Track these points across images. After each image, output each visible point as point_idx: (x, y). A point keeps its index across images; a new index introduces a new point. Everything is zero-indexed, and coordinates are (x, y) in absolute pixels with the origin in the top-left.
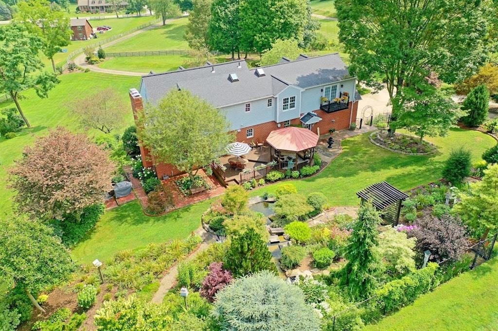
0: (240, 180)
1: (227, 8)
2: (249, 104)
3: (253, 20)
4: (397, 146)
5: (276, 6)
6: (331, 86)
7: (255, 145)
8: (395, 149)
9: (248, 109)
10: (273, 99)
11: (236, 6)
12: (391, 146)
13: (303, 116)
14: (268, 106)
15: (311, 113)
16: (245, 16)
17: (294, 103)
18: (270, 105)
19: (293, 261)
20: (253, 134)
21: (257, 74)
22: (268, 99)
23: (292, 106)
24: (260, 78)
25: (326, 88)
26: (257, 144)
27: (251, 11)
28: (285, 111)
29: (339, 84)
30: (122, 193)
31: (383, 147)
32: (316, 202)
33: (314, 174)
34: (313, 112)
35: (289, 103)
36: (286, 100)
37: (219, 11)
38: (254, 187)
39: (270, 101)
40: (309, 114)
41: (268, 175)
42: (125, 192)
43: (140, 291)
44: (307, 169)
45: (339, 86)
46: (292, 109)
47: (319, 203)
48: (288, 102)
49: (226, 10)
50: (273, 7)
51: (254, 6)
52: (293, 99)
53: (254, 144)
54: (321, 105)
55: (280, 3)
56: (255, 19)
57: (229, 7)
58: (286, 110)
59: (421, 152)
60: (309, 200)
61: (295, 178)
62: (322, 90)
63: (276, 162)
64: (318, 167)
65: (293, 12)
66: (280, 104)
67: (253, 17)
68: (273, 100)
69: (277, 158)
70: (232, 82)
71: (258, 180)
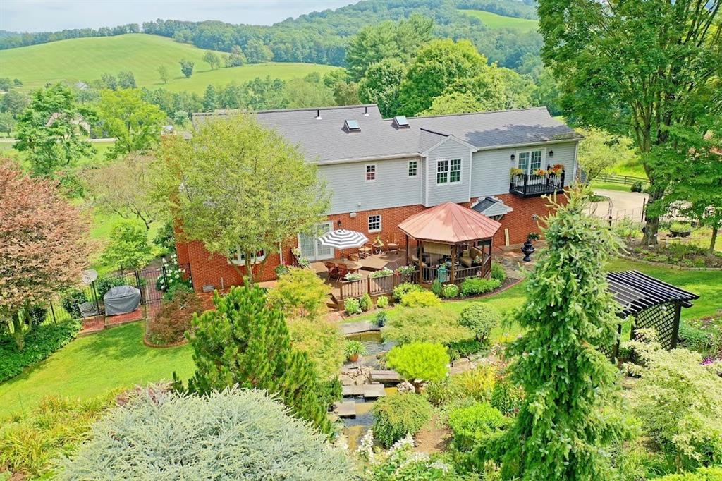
0: (339, 295)
1: (382, 91)
2: (373, 167)
3: (419, 104)
4: (664, 257)
5: (455, 84)
6: (530, 151)
7: (382, 245)
8: (659, 262)
9: (371, 176)
10: (418, 161)
11: (395, 88)
12: (649, 258)
13: (478, 202)
14: (410, 174)
15: (493, 197)
16: (407, 99)
17: (458, 173)
18: (412, 172)
19: (396, 427)
20: (380, 225)
21: (395, 125)
22: (409, 161)
23: (455, 177)
24: (400, 130)
25: (521, 154)
26: (385, 244)
27: (416, 91)
28: (441, 185)
29: (545, 148)
30: (119, 307)
31: (633, 259)
32: (476, 319)
33: (487, 292)
34: (496, 196)
35: (449, 171)
36: (442, 166)
37: (370, 95)
38: (365, 310)
39: (413, 165)
40: (487, 199)
41: (396, 289)
42: (125, 306)
43: (39, 476)
44: (474, 283)
45: (545, 152)
46: (453, 183)
47: (484, 323)
48: (447, 170)
49: (381, 94)
50: (450, 85)
51: (421, 85)
52: (456, 163)
53: (380, 242)
54: (511, 185)
55: (461, 80)
56: (422, 104)
57: (385, 90)
58: (443, 184)
59: (715, 267)
60: (462, 315)
61: (449, 298)
62: (513, 156)
63: (413, 267)
64: (497, 282)
65: (482, 94)
66: (431, 170)
67: (418, 100)
68: (418, 164)
69: (418, 262)
70: (348, 132)
71: (374, 299)
